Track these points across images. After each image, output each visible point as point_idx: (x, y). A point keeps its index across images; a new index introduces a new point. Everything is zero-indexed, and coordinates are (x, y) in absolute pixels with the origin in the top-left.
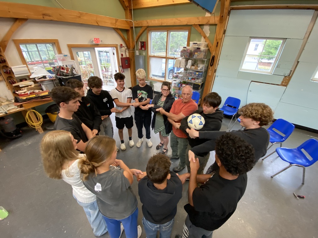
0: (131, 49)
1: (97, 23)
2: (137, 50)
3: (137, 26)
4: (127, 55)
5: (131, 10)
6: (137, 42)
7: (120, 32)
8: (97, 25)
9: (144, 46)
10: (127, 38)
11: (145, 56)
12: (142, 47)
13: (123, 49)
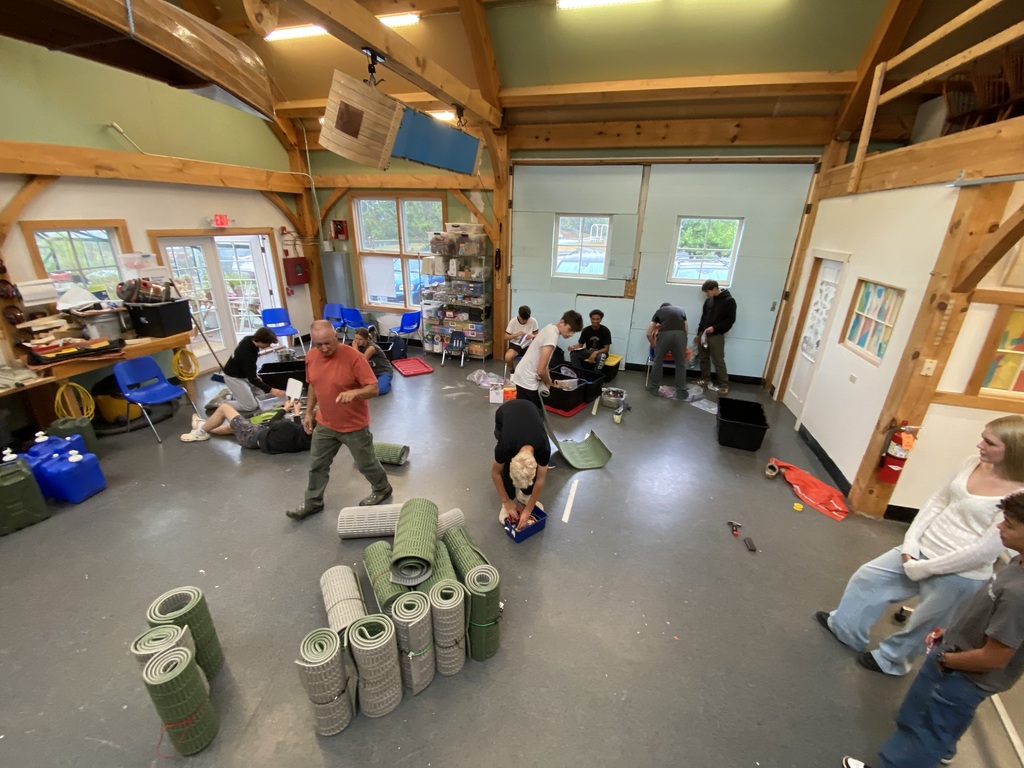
0: (310, 237)
1: (223, 182)
2: (325, 240)
3: (321, 186)
4: (298, 251)
5: (303, 153)
6: (323, 221)
7: (279, 200)
8: (222, 185)
9: (343, 230)
10: (298, 211)
11: (348, 254)
12: (338, 232)
13: (288, 237)
